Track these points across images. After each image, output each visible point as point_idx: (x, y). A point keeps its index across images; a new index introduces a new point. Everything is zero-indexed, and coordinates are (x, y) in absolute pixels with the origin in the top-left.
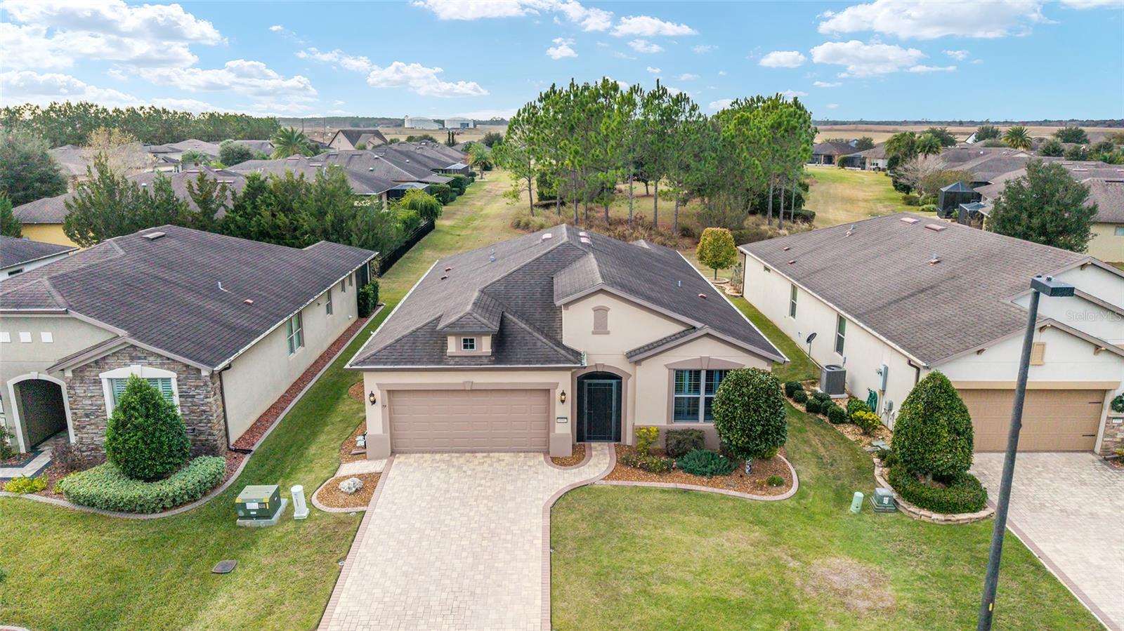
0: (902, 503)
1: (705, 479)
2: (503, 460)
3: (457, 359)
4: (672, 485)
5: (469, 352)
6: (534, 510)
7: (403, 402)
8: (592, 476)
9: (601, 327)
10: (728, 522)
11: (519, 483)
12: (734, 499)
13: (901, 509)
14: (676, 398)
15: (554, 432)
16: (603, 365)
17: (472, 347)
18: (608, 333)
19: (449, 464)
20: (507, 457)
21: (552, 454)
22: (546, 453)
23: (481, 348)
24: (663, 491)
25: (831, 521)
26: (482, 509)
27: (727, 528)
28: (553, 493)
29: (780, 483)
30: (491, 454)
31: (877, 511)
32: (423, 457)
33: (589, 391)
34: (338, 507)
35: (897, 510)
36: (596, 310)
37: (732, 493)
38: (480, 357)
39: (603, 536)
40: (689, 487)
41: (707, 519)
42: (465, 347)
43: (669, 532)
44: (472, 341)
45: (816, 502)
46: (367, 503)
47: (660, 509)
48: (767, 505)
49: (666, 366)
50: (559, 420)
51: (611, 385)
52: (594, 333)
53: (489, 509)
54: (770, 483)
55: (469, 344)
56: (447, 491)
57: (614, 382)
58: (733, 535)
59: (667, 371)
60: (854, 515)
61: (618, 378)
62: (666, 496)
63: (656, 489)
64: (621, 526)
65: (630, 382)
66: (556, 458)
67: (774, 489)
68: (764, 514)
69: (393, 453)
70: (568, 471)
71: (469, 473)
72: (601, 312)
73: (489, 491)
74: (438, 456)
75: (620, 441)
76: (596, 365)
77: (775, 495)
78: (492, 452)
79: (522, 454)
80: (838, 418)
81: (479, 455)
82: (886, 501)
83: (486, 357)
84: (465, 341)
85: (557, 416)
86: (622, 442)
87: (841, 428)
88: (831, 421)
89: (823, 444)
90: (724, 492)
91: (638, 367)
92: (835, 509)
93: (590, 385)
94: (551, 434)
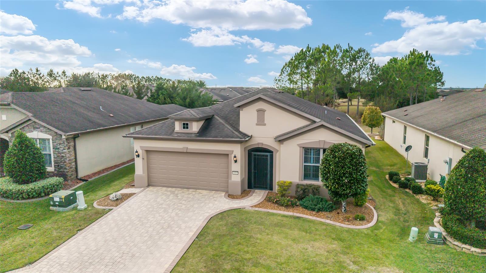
0: (448, 238)
1: (314, 213)
2: (202, 193)
3: (179, 134)
4: (291, 213)
5: (186, 131)
6: (201, 218)
7: (155, 158)
8: (246, 205)
9: (261, 122)
10: (317, 237)
11: (202, 205)
12: (327, 225)
13: (448, 243)
14: (305, 165)
15: (231, 179)
16: (262, 144)
17: (187, 128)
18: (265, 125)
19: (173, 193)
20: (205, 192)
21: (230, 193)
22: (227, 192)
23: (192, 129)
24: (284, 216)
25: (391, 245)
26: (173, 214)
27: (315, 240)
28: (218, 211)
29: (362, 219)
30: (198, 190)
31: (430, 242)
32: (162, 189)
33: (255, 159)
34: (103, 206)
35: (444, 243)
36: (258, 111)
37: (328, 221)
38: (191, 133)
39: (232, 235)
40: (301, 215)
41: (304, 233)
42: (184, 128)
43: (275, 238)
44: (187, 124)
45: (384, 233)
46: (117, 205)
47: (276, 225)
48: (348, 231)
49: (298, 145)
50: (234, 173)
51: (267, 156)
52: (257, 125)
53: (177, 214)
54: (356, 219)
55: (186, 126)
56: (162, 204)
57: (268, 154)
58: (317, 244)
59: (298, 148)
60: (411, 243)
61: (271, 152)
62: (284, 219)
63: (279, 215)
64: (246, 231)
65: (278, 154)
66: (231, 195)
67: (358, 222)
68: (345, 235)
69: (149, 185)
70: (234, 201)
71: (179, 197)
72: (261, 112)
73: (184, 206)
74: (170, 189)
75: (272, 190)
76: (258, 144)
77: (358, 225)
78: (199, 189)
79: (214, 192)
80: (418, 190)
81: (191, 190)
82: (436, 236)
83: (195, 133)
84: (184, 124)
85: (232, 170)
86: (274, 191)
87: (418, 197)
88: (413, 193)
89: (404, 204)
90: (323, 220)
91: (282, 145)
92: (398, 238)
93: (255, 155)
94: (230, 181)
